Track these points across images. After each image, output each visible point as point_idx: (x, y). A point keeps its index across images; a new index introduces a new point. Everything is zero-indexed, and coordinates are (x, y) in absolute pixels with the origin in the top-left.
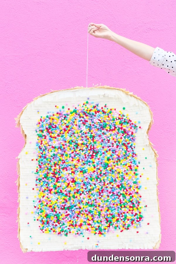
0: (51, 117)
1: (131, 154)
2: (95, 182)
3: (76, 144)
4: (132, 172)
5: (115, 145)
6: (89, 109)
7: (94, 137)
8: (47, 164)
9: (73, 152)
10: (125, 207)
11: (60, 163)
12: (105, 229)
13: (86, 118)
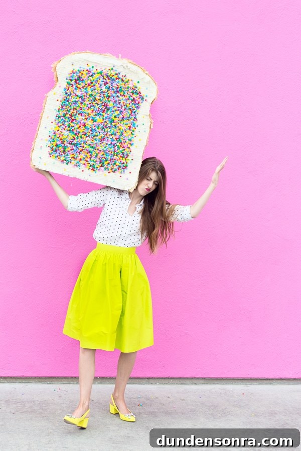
0: (82, 72)
1: (133, 118)
2: (100, 131)
3: (95, 98)
4: (130, 132)
5: (123, 108)
6: (112, 75)
7: (109, 97)
8: (68, 107)
9: (90, 104)
10: (117, 155)
11: (78, 109)
12: (97, 168)
13: (108, 81)
